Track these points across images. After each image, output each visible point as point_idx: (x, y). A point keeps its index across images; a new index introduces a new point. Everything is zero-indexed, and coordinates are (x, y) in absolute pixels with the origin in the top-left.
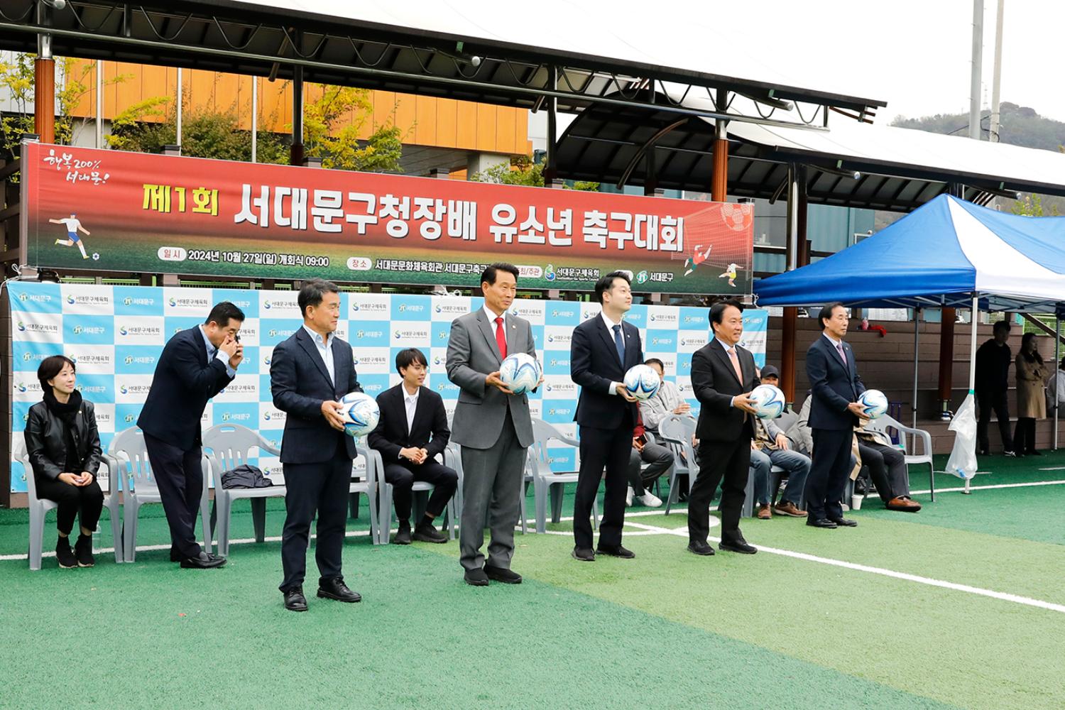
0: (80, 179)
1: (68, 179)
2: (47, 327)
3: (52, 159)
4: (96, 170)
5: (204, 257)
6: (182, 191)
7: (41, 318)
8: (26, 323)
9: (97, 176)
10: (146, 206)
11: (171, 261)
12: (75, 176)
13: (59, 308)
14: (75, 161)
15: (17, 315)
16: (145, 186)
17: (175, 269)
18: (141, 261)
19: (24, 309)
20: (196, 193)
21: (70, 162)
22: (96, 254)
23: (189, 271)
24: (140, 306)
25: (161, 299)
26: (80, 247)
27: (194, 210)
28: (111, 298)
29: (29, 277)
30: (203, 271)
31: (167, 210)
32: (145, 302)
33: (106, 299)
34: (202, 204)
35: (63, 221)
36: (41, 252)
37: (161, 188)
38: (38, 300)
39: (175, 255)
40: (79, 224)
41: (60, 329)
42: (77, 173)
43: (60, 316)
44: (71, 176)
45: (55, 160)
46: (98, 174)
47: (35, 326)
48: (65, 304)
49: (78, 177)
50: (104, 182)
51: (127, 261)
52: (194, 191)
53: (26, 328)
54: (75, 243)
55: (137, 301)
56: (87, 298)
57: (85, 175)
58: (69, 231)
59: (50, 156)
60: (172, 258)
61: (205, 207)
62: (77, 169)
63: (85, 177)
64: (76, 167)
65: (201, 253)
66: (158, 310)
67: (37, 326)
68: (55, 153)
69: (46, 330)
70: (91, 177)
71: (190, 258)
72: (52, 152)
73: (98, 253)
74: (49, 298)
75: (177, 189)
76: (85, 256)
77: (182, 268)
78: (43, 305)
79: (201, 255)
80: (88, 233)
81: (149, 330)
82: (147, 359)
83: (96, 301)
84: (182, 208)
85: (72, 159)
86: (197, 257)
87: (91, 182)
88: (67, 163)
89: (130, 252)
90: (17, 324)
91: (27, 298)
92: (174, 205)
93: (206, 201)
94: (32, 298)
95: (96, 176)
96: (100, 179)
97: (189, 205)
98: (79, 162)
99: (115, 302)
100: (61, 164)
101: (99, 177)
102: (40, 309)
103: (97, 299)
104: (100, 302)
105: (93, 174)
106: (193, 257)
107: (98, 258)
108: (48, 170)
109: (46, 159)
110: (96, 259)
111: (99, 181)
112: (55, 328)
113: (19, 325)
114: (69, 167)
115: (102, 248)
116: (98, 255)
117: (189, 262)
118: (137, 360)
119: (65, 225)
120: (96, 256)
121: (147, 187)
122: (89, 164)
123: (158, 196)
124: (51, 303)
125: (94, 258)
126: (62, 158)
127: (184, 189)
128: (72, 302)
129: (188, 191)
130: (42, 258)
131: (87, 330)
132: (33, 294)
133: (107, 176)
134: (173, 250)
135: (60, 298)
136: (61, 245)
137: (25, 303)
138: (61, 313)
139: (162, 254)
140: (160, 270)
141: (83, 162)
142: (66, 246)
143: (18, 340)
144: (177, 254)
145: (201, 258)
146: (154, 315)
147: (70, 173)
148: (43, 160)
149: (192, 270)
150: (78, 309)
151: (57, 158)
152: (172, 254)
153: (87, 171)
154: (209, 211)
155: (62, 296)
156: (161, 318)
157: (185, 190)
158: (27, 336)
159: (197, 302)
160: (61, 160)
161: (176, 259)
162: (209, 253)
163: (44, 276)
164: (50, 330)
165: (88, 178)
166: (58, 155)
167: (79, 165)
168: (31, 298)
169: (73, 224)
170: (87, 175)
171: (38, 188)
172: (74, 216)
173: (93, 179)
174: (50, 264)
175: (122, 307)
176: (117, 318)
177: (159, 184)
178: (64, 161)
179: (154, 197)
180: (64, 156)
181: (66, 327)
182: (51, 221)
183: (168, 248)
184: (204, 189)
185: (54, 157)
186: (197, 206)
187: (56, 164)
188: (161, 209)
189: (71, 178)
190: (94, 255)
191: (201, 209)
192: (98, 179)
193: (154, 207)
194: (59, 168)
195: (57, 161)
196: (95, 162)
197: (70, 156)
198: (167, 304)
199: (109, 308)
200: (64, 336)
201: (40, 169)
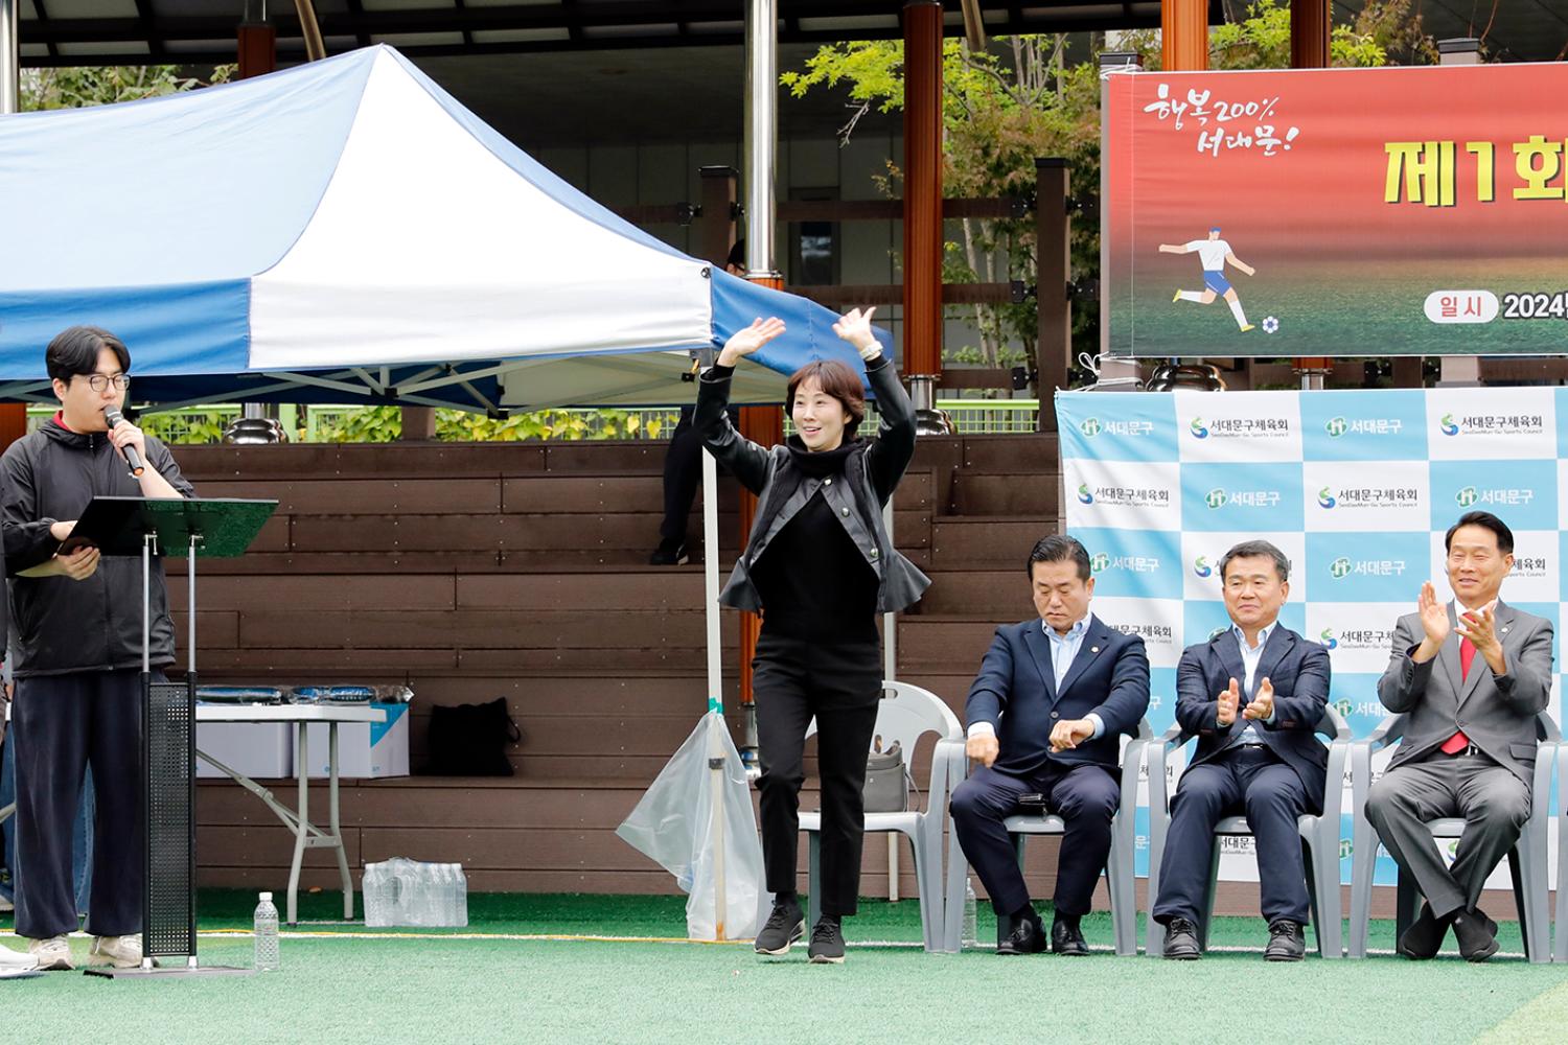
0: (1230, 146)
1: (1201, 149)
2: (1143, 494)
3: (1162, 106)
4: (1268, 120)
5: (1546, 310)
6: (1484, 152)
7: (1130, 475)
8: (1095, 483)
9: (1269, 134)
10: (1391, 194)
11: (1457, 325)
12: (1217, 139)
13: (1172, 448)
14: (1217, 105)
15: (1075, 466)
16: (1389, 147)
17: (1468, 344)
18: (1383, 328)
19: (1090, 454)
20: (1523, 152)
21: (1204, 108)
22: (1270, 318)
23: (1505, 345)
24: (1368, 438)
25: (1422, 419)
26: (1231, 305)
27: (1518, 193)
28: (1295, 420)
29: (1115, 381)
30: (1544, 344)
31: (1448, 200)
32: (1380, 426)
33: (1283, 424)
34: (1537, 179)
35: (1191, 247)
36: (1141, 322)
37: (1431, 147)
38: (1125, 432)
39: (1470, 309)
40: (1229, 250)
41: (1176, 495)
42: (1220, 132)
43: (1173, 468)
44: (1207, 141)
45: (1170, 108)
46: (1271, 129)
47: (1116, 493)
48: (1185, 439)
49: (1224, 142)
50: (1287, 147)
51: (1347, 332)
52: (1517, 147)
53: (1095, 497)
54: (1220, 298)
55: (1358, 426)
56: (1238, 423)
57: (1240, 134)
58: (1205, 269)
59: (1159, 100)
60: (1461, 318)
61: (1547, 183)
62: (1223, 125)
63: (1240, 141)
64: (1221, 117)
65: (1537, 300)
66: (1416, 446)
67: (1121, 492)
68: (1170, 91)
69: (1139, 500)
70: (1255, 138)
71: (1509, 314)
72: (1163, 90)
73: (1275, 317)
74: (1149, 427)
75: (1471, 147)
76: (1244, 325)
77: (1489, 339)
78: (1136, 443)
79: (1537, 306)
80: (1250, 271)
81: (1391, 494)
82: (1387, 566)
83: (1258, 430)
84: (1485, 193)
85: (1211, 101)
86: (1527, 310)
87: (1258, 150)
88: (1199, 111)
89: (1352, 309)
90: (1077, 492)
91: (1098, 428)
92: (1464, 184)
93: (1550, 168)
94: (1111, 427)
95: (1266, 136)
96: (1279, 142)
97: (1504, 180)
98: (1226, 107)
99: (1304, 430)
100: (1186, 113)
101: (1274, 136)
102: (1131, 454)
103: (1262, 424)
104: (1269, 431)
105: (1259, 132)
106: (1517, 310)
107: (1276, 328)
108: (1155, 132)
109: (1149, 108)
110: (1270, 331)
111: (1275, 147)
112: (1164, 495)
113: (1082, 492)
114: (1205, 120)
115: (1285, 304)
116: (1276, 321)
117: (1506, 324)
118: (1361, 568)
119: (1196, 255)
120: (1270, 325)
121: (1394, 150)
122: (1251, 107)
123: (1421, 169)
124: (1152, 438)
125: (1265, 328)
126: (1187, 101)
127: (1489, 145)
128: (1203, 434)
129: (1502, 149)
130: (1143, 336)
131: (1237, 498)
132: (1111, 419)
133: (1293, 133)
134: (1462, 296)
135: (1174, 424)
136: (1187, 302)
137: (1095, 442)
138: (1177, 460)
139: (1433, 308)
140: (1432, 347)
141: (1235, 106)
142: (1198, 305)
143: (1078, 525)
144: (1475, 307)
145: (1539, 313)
146: (1404, 459)
147: (1204, 135)
148: (1144, 112)
149: (1515, 344)
150: (1217, 450)
151: (1174, 102)
152: (1462, 307)
153: (1246, 124)
154: (1556, 192)
155: (1179, 419)
156: (1422, 466)
157: (1493, 147)
158: (1098, 514)
159: (1515, 421)
160: (1184, 106)
161: (1472, 319)
162: (1559, 299)
163: (1178, 376)
164: (1149, 500)
165: (1248, 141)
166: (1178, 94)
167: (1228, 113)
168: (1108, 428)
169: (1214, 253)
170: (1244, 136)
171: (1133, 176)
172: (1217, 233)
173: (1259, 143)
174: (1161, 349)
175: (1322, 443)
176: (1308, 467)
177: (1423, 140)
178: (1191, 108)
179: (1413, 170)
180: (1192, 95)
181: (1186, 490)
182: (1163, 248)
183: (1451, 294)
184: (1542, 138)
185: (1169, 100)
186: (1525, 184)
187: (1173, 116)
188: (1431, 200)
189: (1209, 146)
190: (1265, 322)
191: (1536, 190)
192: (1270, 143)
193: (1413, 195)
194: (1179, 126)
195: (1175, 109)
196: (1265, 102)
197: (1206, 95)
198: (1434, 431)
199: (1291, 445)
200: (1185, 511)
201: (1136, 131)
